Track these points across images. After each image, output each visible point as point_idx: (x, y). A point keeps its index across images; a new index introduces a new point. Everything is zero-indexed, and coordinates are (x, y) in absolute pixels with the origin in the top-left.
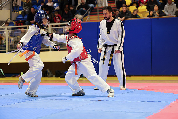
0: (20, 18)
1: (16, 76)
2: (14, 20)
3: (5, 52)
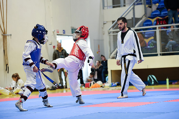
0: (155, 15)
1: (173, 83)
2: (149, 17)
3: (157, 55)
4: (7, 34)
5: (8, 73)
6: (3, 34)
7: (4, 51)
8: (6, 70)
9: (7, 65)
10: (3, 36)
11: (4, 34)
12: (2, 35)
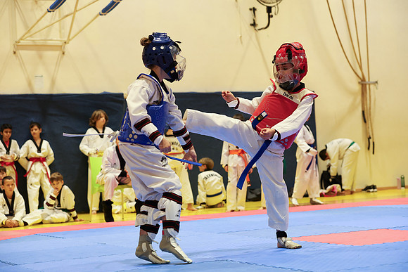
4: (371, 80)
5: (373, 153)
6: (360, 81)
7: (363, 112)
8: (369, 149)
9: (370, 138)
10: (361, 86)
11: (362, 81)
12: (359, 83)
